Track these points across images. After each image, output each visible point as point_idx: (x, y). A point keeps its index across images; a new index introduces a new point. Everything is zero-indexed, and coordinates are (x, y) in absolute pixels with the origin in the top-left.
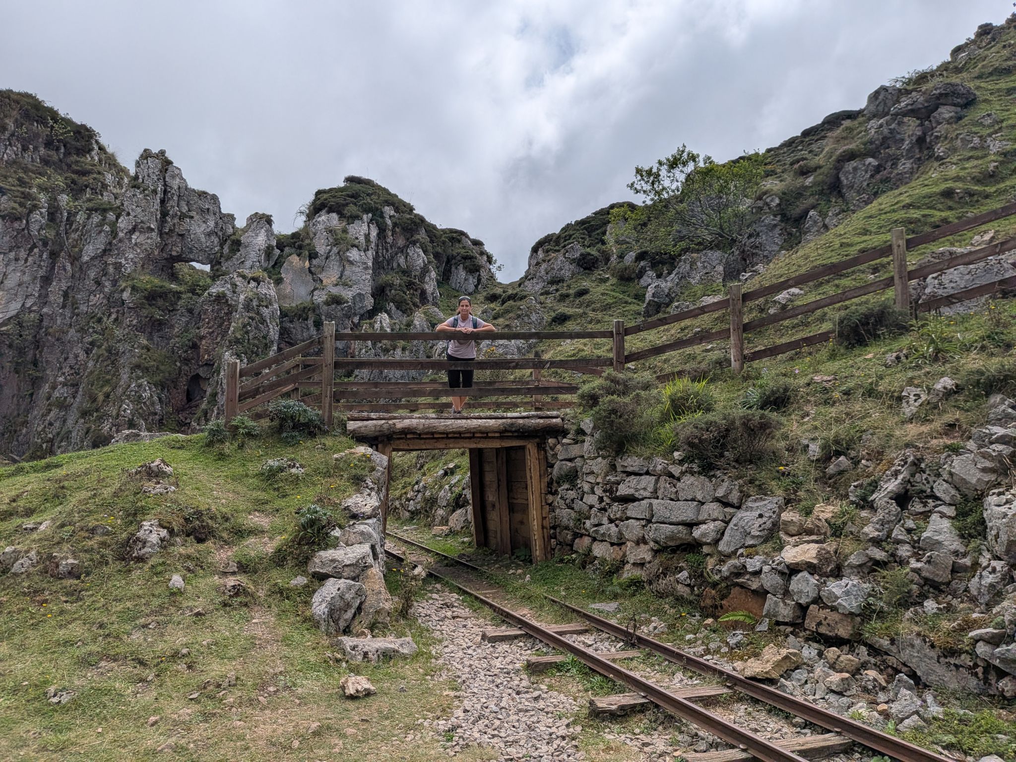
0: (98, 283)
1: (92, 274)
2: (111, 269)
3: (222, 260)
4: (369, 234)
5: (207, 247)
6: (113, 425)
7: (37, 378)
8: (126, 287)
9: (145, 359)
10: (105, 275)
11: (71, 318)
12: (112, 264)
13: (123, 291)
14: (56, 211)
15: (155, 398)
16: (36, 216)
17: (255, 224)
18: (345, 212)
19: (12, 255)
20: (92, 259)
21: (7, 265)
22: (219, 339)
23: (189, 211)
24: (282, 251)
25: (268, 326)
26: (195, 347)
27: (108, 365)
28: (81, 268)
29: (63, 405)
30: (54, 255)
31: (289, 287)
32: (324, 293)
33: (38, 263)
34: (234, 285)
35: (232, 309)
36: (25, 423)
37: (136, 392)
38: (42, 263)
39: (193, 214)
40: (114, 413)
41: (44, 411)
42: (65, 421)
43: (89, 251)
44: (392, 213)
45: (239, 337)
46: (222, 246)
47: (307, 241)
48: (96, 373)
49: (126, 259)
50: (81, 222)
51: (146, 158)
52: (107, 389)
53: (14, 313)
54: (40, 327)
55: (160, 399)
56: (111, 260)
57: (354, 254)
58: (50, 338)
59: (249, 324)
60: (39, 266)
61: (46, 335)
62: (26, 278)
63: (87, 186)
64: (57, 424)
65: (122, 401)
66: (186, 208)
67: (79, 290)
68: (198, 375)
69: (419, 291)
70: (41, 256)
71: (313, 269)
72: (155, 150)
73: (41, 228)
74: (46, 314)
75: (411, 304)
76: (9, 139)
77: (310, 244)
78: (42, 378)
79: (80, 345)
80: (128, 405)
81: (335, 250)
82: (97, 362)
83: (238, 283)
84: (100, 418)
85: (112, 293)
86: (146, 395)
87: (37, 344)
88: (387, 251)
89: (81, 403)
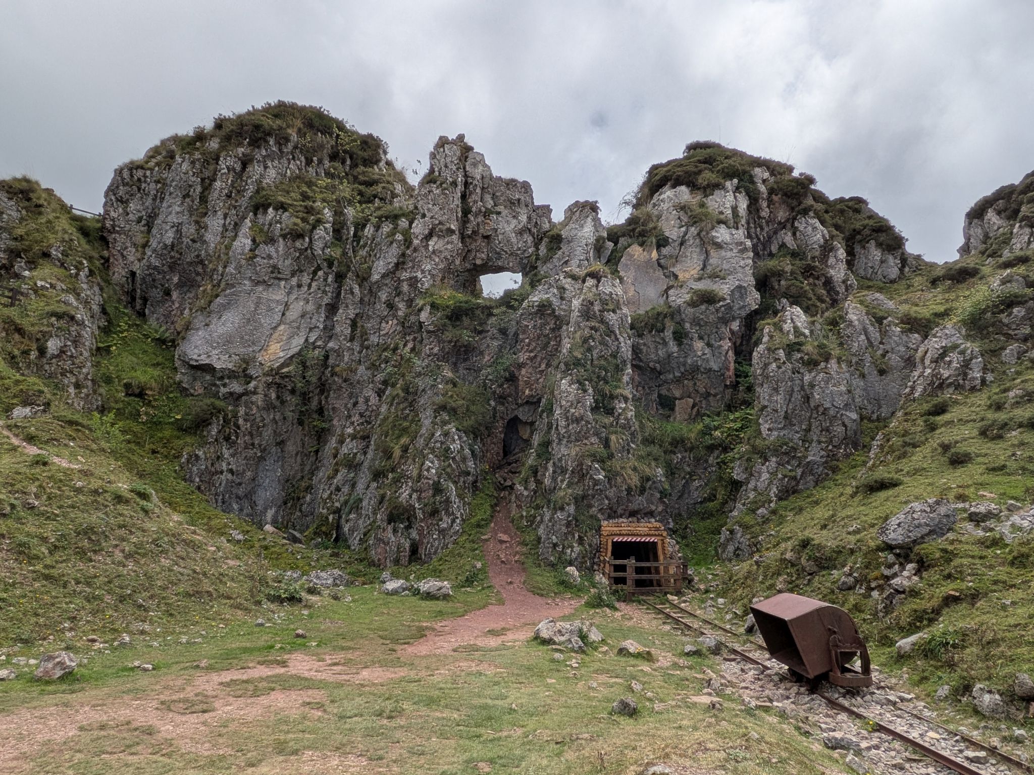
0: (391, 306)
1: (383, 296)
2: (405, 287)
3: (539, 263)
4: (737, 207)
5: (519, 249)
6: (414, 491)
7: (323, 429)
8: (425, 305)
9: (452, 396)
10: (398, 295)
11: (360, 352)
12: (407, 280)
13: (420, 310)
14: (343, 228)
15: (467, 451)
16: (320, 232)
17: (577, 214)
18: (700, 181)
19: (294, 281)
20: (384, 276)
21: (289, 294)
22: (543, 366)
23: (495, 205)
24: (616, 243)
25: (617, 339)
26: (512, 379)
27: (405, 409)
28: (370, 291)
29: (352, 465)
30: (340, 278)
31: (632, 289)
32: (684, 290)
33: (322, 288)
34: (562, 289)
35: (560, 322)
36: (309, 488)
37: (442, 443)
38: (327, 289)
39: (500, 208)
40: (415, 473)
41: (330, 472)
42: (353, 486)
43: (380, 267)
44: (766, 175)
45: (580, 356)
46: (537, 246)
47: (651, 225)
48: (390, 420)
49: (423, 272)
50: (370, 236)
51: (443, 146)
52: (404, 440)
53: (296, 350)
54: (325, 365)
55: (473, 452)
56: (405, 275)
57: (722, 234)
58: (336, 379)
59: (591, 337)
60: (324, 292)
61: (332, 376)
62: (310, 307)
63: (375, 196)
64: (346, 489)
65: (425, 457)
66: (492, 202)
67: (369, 317)
68: (516, 417)
69: (823, 280)
70: (325, 280)
71: (662, 261)
72: (452, 136)
73: (326, 246)
74: (332, 349)
75: (814, 298)
76: (292, 153)
77: (655, 228)
78: (329, 430)
79: (371, 385)
80: (432, 462)
81: (693, 230)
82: (392, 405)
83: (567, 286)
84: (396, 481)
85: (407, 316)
86: (455, 446)
87: (323, 388)
88: (762, 229)
89: (373, 460)
